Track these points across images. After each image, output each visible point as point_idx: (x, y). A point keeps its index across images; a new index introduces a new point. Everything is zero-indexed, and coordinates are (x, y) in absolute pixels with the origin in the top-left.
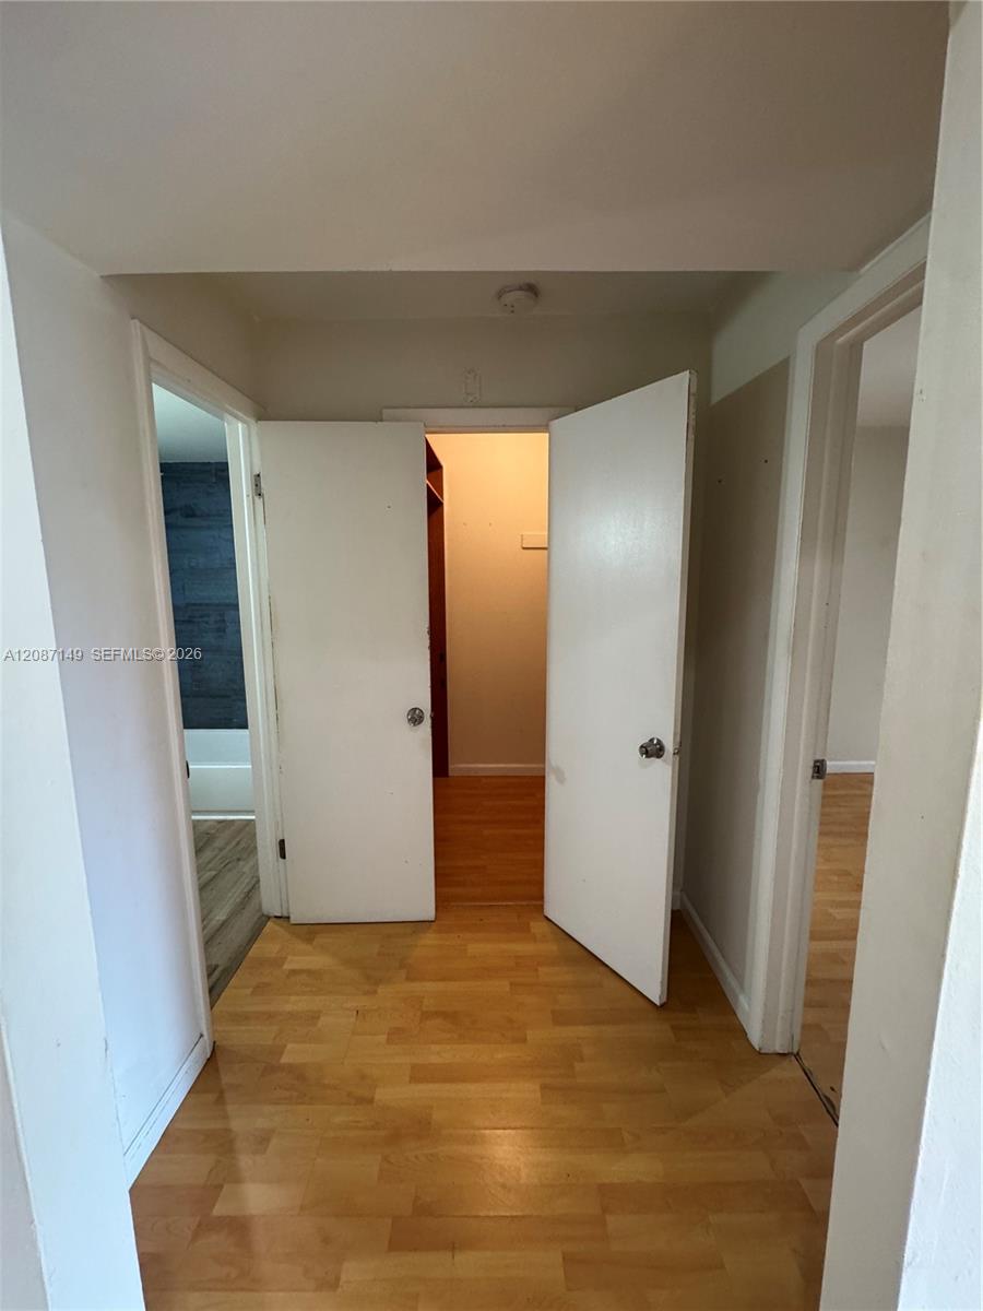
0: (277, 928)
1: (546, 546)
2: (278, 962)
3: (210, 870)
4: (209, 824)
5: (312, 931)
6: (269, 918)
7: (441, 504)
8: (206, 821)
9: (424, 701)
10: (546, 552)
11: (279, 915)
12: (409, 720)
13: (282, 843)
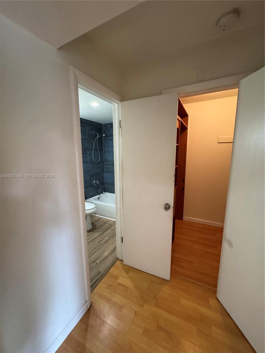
0: (119, 264)
1: (232, 142)
2: (116, 278)
3: (108, 237)
4: (112, 221)
5: (129, 269)
6: (118, 259)
7: (187, 128)
8: (111, 220)
9: (171, 201)
10: (232, 144)
11: (121, 259)
12: (164, 208)
13: (122, 238)
